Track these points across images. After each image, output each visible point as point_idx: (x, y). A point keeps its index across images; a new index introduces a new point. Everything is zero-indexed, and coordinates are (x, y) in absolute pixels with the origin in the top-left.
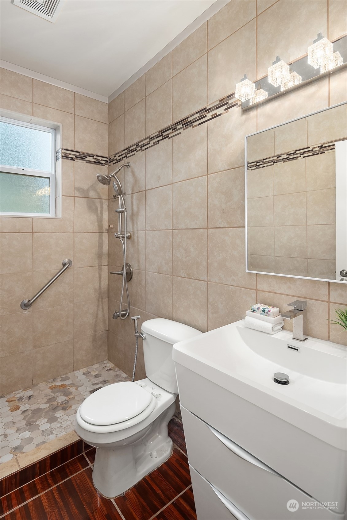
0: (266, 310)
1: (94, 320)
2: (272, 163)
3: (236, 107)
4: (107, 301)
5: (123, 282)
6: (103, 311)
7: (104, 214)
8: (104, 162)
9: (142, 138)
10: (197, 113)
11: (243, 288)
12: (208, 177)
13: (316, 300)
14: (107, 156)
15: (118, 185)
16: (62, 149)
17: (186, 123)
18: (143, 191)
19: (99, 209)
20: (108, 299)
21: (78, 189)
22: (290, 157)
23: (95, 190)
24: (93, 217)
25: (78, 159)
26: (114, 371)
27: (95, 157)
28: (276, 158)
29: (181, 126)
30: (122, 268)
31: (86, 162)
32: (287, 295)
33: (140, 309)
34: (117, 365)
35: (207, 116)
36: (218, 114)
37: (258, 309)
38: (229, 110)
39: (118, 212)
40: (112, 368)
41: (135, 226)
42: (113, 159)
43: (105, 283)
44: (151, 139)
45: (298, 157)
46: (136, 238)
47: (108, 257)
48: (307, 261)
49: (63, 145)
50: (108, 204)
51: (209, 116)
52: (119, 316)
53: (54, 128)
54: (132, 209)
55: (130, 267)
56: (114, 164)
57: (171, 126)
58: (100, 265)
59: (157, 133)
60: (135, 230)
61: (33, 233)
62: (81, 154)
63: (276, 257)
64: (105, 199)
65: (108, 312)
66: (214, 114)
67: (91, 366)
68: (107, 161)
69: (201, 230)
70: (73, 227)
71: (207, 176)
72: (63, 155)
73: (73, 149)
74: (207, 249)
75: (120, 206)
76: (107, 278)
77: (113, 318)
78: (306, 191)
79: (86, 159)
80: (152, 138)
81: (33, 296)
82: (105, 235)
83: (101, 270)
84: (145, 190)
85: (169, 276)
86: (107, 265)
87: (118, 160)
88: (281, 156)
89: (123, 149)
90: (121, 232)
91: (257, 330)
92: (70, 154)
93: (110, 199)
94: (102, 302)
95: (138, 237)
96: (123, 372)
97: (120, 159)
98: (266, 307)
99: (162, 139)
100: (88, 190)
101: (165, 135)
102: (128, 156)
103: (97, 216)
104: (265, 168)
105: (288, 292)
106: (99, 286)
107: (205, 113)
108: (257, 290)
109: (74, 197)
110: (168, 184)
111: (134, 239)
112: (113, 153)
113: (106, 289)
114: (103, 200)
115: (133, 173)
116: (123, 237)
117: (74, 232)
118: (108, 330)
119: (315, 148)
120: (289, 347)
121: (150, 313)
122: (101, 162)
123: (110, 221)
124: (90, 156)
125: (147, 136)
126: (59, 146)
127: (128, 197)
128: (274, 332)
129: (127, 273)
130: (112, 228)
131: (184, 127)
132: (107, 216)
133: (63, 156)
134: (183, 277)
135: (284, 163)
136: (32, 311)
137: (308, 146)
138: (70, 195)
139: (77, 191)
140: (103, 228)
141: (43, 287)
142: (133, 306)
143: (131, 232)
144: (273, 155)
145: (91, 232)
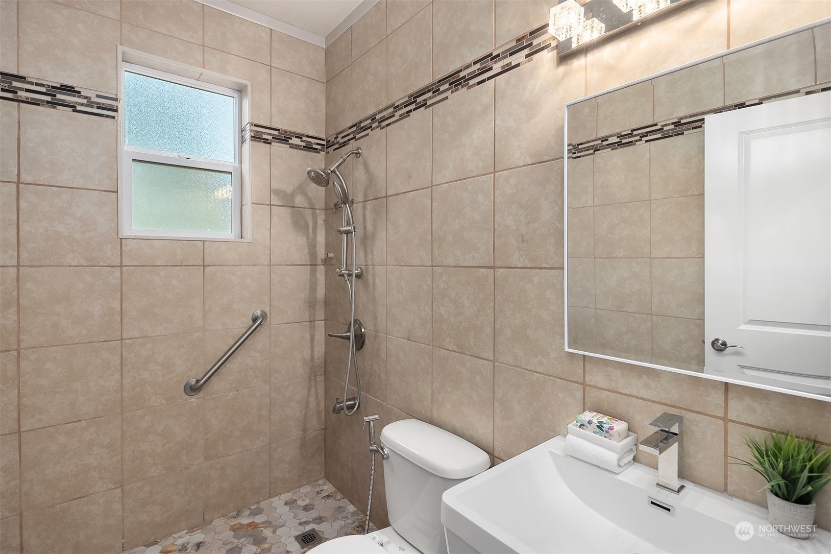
0: (604, 425)
1: (303, 412)
2: (592, 151)
3: (545, 51)
4: (324, 379)
5: (349, 351)
6: (317, 397)
7: (318, 235)
8: (319, 147)
9: (381, 107)
10: (475, 63)
11: (559, 378)
12: (496, 177)
13: (699, 413)
14: (324, 137)
15: (342, 187)
16: (252, 124)
17: (456, 81)
18: (381, 198)
19: (311, 225)
20: (325, 377)
21: (277, 193)
22: (623, 141)
23: (305, 194)
24: (302, 240)
25: (277, 142)
26: (335, 499)
27: (304, 138)
28: (599, 142)
29: (447, 86)
30: (348, 326)
31: (290, 147)
32: (643, 399)
33: (376, 398)
34: (340, 489)
35: (493, 68)
36: (513, 65)
37: (590, 422)
38: (534, 57)
39: (341, 232)
40: (331, 493)
41: (370, 256)
42: (333, 142)
43: (320, 350)
44: (397, 108)
45: (636, 141)
46: (370, 277)
47: (325, 306)
48: (652, 319)
49: (252, 117)
50: (326, 218)
51: (497, 67)
52: (343, 409)
53: (238, 89)
54: (365, 228)
55: (360, 325)
56: (334, 150)
57: (431, 86)
58: (312, 319)
59: (406, 99)
60: (370, 263)
61: (204, 266)
62: (282, 134)
63: (598, 310)
64: (320, 209)
65: (325, 399)
66: (507, 64)
67: (298, 489)
68: (324, 145)
69: (482, 270)
70: (268, 257)
71: (493, 175)
72: (253, 135)
73: (268, 125)
74: (492, 304)
75: (344, 223)
76: (323, 342)
77: (334, 412)
78: (650, 200)
79: (290, 141)
80: (398, 106)
81: (204, 373)
82: (321, 269)
83: (314, 328)
84: (386, 197)
85: (426, 345)
86: (324, 320)
87: (341, 144)
88: (607, 140)
89: (350, 124)
90: (346, 267)
91: (590, 464)
92: (264, 133)
93: (327, 209)
94: (315, 381)
95: (374, 276)
96: (349, 503)
97: (344, 143)
98: (605, 419)
99: (415, 109)
100: (293, 195)
101: (420, 102)
102: (357, 136)
103: (308, 238)
104: (579, 158)
105: (643, 393)
106: (311, 355)
107: (490, 63)
108: (584, 385)
109: (271, 205)
110: (425, 187)
111: (367, 279)
112: (333, 132)
113: (322, 360)
114: (318, 211)
115: (366, 166)
116: (350, 275)
117: (270, 265)
118: (325, 429)
119: (666, 125)
120: (652, 503)
121: (394, 407)
122: (315, 146)
123: (328, 246)
124: (296, 137)
125: (389, 103)
126: (246, 119)
127: (358, 207)
128: (620, 468)
129: (356, 336)
130: (331, 258)
131: (452, 88)
132: (324, 237)
133: (252, 137)
134: (450, 349)
135: (613, 151)
136: (202, 398)
137: (655, 122)
138: (264, 203)
139: (275, 196)
140: (317, 258)
141: (220, 357)
142: (366, 393)
143: (363, 267)
144: (593, 137)
145: (298, 265)
